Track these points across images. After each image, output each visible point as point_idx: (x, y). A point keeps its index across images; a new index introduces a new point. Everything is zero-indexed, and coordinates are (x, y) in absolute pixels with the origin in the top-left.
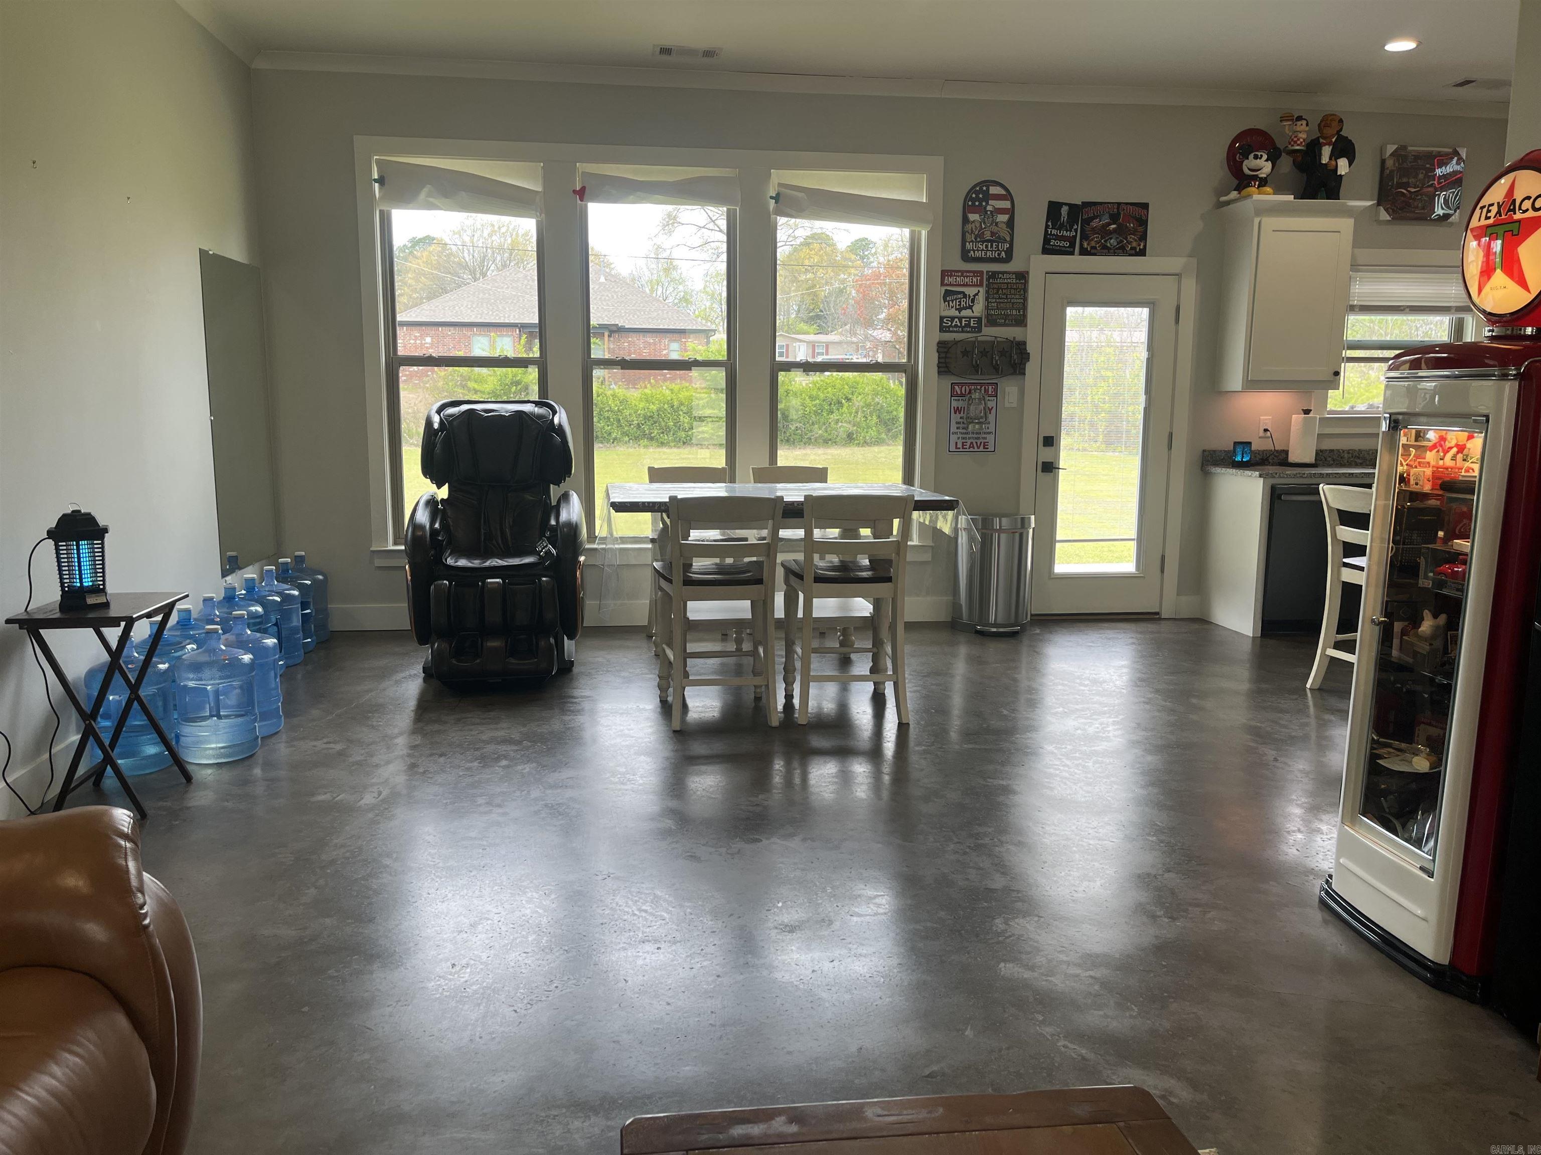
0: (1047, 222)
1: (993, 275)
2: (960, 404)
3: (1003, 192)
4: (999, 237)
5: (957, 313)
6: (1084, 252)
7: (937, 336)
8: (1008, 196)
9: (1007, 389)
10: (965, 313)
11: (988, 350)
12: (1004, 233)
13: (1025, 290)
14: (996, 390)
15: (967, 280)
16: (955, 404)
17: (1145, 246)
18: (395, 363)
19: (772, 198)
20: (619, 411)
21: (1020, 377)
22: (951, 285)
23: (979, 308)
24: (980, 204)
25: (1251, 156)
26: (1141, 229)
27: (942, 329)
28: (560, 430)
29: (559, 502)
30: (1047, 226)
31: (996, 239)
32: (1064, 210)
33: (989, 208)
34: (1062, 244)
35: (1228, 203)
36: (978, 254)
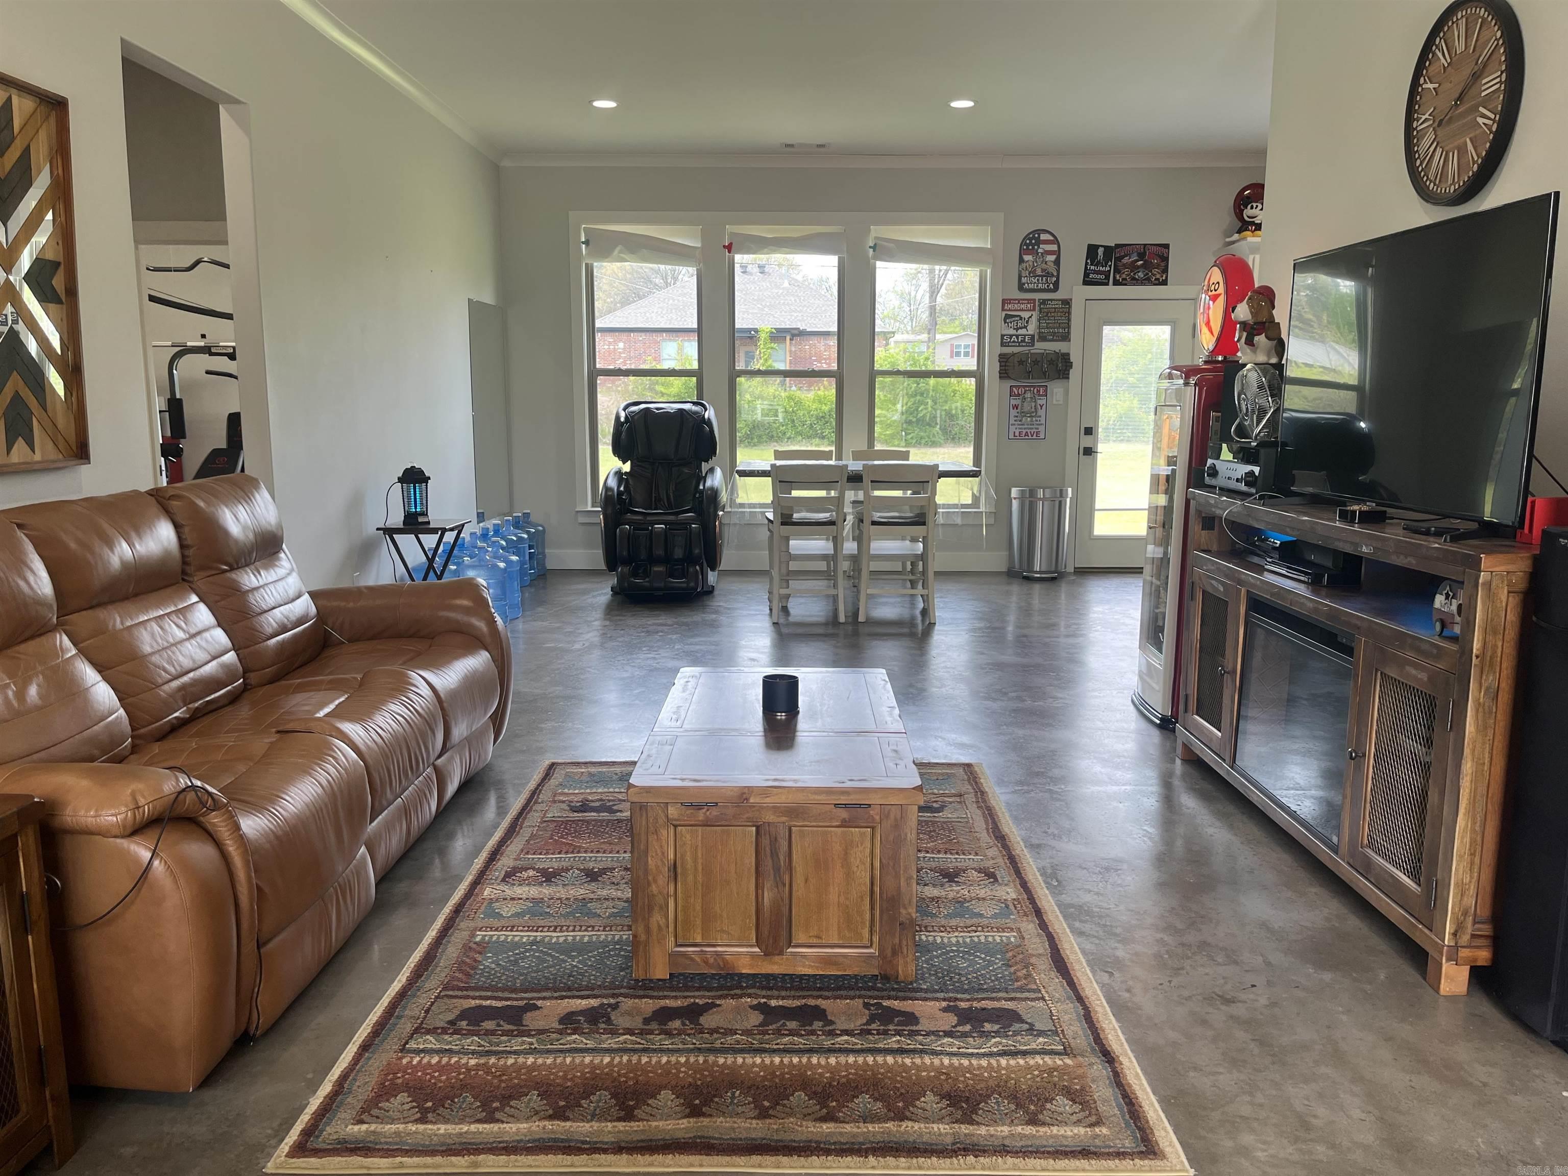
0: (1087, 259)
1: (1044, 302)
2: (1018, 402)
3: (1052, 238)
4: (1048, 273)
5: (1014, 332)
6: (1116, 283)
7: (999, 350)
8: (1056, 241)
9: (1055, 390)
10: (1020, 332)
11: (1038, 360)
12: (1052, 269)
13: (1069, 313)
14: (1046, 391)
15: (1022, 306)
16: (1013, 402)
17: (1167, 277)
18: (594, 374)
19: (870, 247)
20: (793, 412)
21: (1066, 380)
22: (1010, 310)
23: (1032, 328)
24: (1033, 248)
25: (1249, 207)
26: (1163, 264)
27: (1003, 344)
28: (709, 423)
29: (706, 474)
30: (1087, 264)
31: (1048, 275)
32: (1101, 251)
33: (1040, 250)
34: (1099, 276)
35: (1233, 242)
36: (1031, 286)
